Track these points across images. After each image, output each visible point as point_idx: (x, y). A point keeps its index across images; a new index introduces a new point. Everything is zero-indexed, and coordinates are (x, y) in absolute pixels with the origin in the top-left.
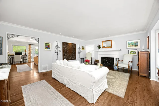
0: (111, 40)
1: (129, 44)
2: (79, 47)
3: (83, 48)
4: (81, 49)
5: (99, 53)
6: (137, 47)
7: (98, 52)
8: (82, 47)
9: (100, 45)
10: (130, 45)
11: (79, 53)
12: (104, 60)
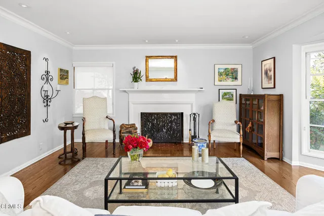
0: (176, 57)
1: (220, 74)
2: (47, 72)
3: (64, 75)
4: (55, 82)
5: (133, 98)
6: (235, 83)
7: (131, 95)
8: (61, 70)
9: (137, 70)
10: (221, 77)
11: (47, 99)
12: (153, 124)
